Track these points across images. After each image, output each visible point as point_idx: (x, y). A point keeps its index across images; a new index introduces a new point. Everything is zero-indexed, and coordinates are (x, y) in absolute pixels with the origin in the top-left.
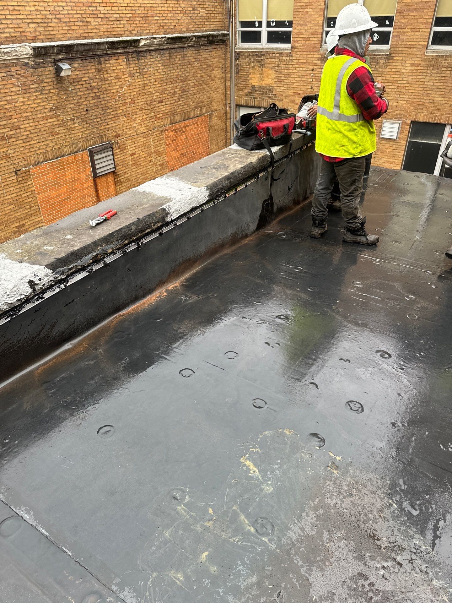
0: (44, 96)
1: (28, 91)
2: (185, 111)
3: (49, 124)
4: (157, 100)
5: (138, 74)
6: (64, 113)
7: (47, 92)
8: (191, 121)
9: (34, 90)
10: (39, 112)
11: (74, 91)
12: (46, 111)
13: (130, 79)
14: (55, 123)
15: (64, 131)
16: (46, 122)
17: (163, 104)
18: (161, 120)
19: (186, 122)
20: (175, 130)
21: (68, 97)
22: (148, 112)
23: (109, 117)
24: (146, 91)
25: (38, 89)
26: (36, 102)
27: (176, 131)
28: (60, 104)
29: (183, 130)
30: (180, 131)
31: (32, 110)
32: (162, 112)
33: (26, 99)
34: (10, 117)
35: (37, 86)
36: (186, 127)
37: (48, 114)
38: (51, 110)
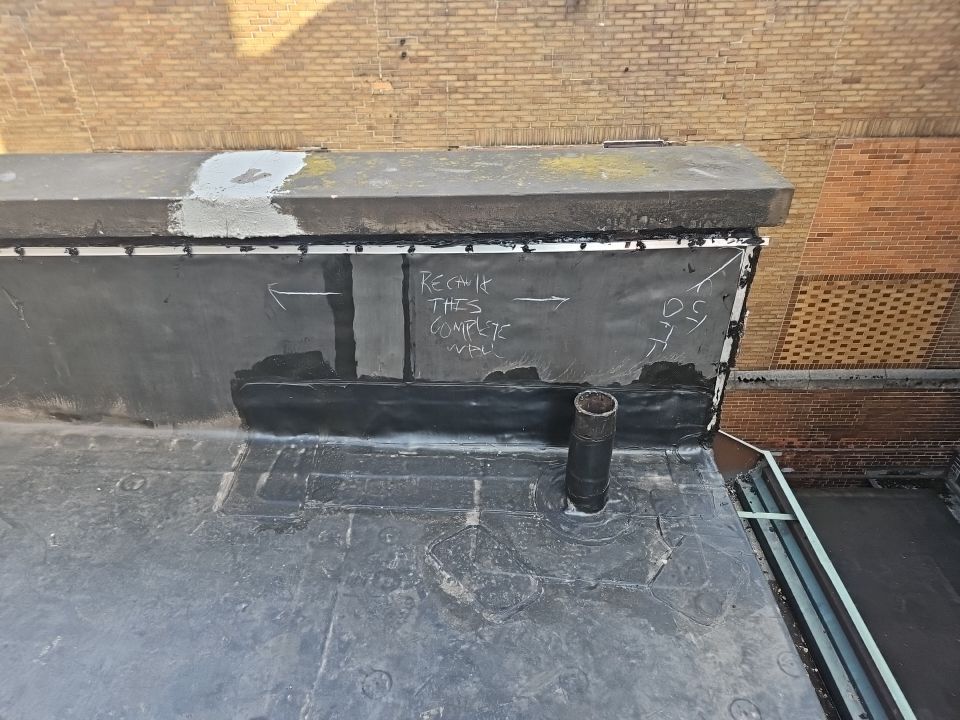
0: (540, 31)
1: (511, 18)
2: (930, 115)
3: (534, 82)
4: (841, 75)
5: (800, 11)
6: (573, 66)
7: (548, 24)
8: (944, 141)
9: (522, 18)
10: (519, 58)
11: (609, 29)
12: (535, 57)
13: (770, 20)
14: (547, 83)
15: (563, 100)
16: (530, 77)
17: (857, 86)
18: (837, 122)
19: (923, 141)
20: (875, 151)
21: (592, 38)
22: (799, 97)
23: (678, 92)
24: (811, 50)
25: (531, 17)
26: (519, 38)
27: (876, 154)
28: (568, 49)
29: (906, 157)
30: (894, 157)
31: (509, 52)
32: (846, 105)
33: (503, 32)
34: (464, 59)
35: (531, 10)
36: (917, 152)
37: (538, 64)
38: (546, 58)
